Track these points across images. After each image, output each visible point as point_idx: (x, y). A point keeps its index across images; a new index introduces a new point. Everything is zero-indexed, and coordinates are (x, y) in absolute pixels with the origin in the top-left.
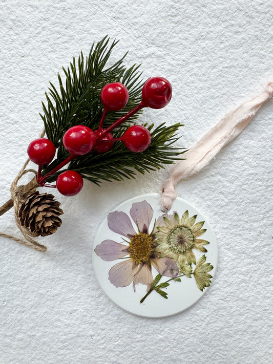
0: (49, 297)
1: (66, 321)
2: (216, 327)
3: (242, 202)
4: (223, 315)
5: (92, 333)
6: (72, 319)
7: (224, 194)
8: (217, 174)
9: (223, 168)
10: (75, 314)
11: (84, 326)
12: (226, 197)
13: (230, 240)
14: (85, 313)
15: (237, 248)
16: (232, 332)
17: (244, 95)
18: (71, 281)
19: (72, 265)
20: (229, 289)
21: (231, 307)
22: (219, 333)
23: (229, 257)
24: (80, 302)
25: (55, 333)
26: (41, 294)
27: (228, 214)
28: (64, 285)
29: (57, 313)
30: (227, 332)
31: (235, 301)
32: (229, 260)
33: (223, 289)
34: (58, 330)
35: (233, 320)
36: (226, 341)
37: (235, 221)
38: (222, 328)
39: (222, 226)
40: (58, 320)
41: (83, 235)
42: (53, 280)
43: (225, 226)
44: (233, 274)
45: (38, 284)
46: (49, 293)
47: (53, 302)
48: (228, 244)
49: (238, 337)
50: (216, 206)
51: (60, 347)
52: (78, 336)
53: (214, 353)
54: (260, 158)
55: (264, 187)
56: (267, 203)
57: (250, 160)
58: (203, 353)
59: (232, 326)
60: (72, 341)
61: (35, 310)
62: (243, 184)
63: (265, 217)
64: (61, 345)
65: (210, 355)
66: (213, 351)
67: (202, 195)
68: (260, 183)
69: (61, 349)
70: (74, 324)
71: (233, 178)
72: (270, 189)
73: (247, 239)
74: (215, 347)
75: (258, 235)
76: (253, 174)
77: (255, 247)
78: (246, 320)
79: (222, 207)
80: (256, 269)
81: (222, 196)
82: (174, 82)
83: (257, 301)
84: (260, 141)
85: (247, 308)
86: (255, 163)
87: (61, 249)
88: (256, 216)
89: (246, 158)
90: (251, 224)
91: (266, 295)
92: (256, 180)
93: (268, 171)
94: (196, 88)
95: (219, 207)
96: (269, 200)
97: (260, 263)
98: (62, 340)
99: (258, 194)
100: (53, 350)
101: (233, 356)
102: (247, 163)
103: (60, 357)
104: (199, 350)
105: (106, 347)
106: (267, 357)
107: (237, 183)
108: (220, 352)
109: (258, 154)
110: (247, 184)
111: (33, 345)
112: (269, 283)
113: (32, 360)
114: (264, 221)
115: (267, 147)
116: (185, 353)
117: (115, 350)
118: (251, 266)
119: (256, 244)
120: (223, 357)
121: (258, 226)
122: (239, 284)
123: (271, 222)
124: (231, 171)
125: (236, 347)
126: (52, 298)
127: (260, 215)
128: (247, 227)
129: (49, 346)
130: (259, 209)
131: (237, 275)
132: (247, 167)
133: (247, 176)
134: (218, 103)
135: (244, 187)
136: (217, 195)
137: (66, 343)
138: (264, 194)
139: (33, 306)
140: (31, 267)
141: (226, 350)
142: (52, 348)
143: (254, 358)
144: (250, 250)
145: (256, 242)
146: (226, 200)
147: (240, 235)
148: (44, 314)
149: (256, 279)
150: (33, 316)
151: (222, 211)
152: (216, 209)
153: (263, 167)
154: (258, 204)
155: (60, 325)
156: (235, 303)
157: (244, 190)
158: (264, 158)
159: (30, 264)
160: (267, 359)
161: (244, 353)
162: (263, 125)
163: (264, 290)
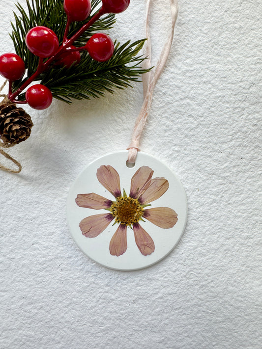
0: (27, 221)
1: (44, 243)
2: (190, 246)
3: (210, 124)
4: (196, 235)
5: (70, 255)
6: (50, 241)
7: (193, 117)
8: (186, 97)
9: (191, 92)
10: (52, 236)
11: (62, 248)
12: (195, 120)
13: (201, 161)
14: (63, 236)
15: (207, 169)
16: (204, 251)
17: (209, 21)
18: (48, 205)
19: (48, 189)
20: (201, 209)
21: (204, 227)
22: (192, 252)
23: (200, 178)
24: (57, 225)
25: (33, 255)
26: (19, 218)
27: (198, 136)
28: (42, 209)
29: (35, 236)
30: (201, 251)
31: (208, 221)
32: (200, 181)
33: (195, 210)
34: (36, 252)
35: (206, 239)
36: (200, 259)
37: (204, 143)
38: (195, 248)
39: (192, 148)
40: (37, 243)
41: (58, 159)
42: (30, 204)
43: (195, 148)
44: (204, 195)
45: (16, 208)
46: (27, 216)
47: (31, 225)
48: (198, 166)
49: (211, 255)
50: (186, 129)
51: (39, 269)
52: (56, 258)
53: (189, 272)
54: (226, 81)
55: (231, 109)
56: (234, 125)
57: (217, 83)
58: (178, 272)
59: (205, 245)
60: (51, 263)
61: (14, 234)
62: (211, 107)
63: (233, 138)
64: (40, 267)
65: (185, 274)
66: (188, 269)
67: (172, 118)
68: (227, 105)
69: (40, 270)
70: (52, 247)
71: (202, 101)
72: (237, 110)
73: (217, 160)
74: (189, 266)
75: (227, 156)
76: (220, 97)
77: (224, 168)
78: (219, 239)
79: (192, 129)
80: (226, 189)
81: (191, 119)
82: (142, 10)
83: (228, 220)
84: (226, 65)
85: (219, 227)
86: (221, 86)
87: (38, 174)
88: (224, 137)
89: (212, 82)
90: (220, 145)
91: (237, 214)
92: (224, 102)
93: (234, 93)
94: (163, 15)
95: (189, 130)
96: (237, 121)
97: (230, 183)
98: (40, 262)
99: (226, 116)
100: (32, 272)
101: (207, 274)
102: (214, 86)
103: (39, 279)
104: (174, 269)
105: (83, 268)
106: (240, 274)
107: (205, 106)
108: (195, 270)
109: (225, 77)
110: (215, 106)
111: (13, 267)
112: (239, 203)
113: (12, 282)
114: (233, 143)
115: (233, 70)
116: (160, 272)
117: (93, 270)
118: (222, 186)
119: (226, 165)
120: (197, 275)
121: (226, 147)
122: (211, 204)
123: (239, 143)
124: (199, 94)
125: (210, 266)
126: (31, 221)
127: (229, 137)
128: (216, 148)
129: (28, 268)
130: (227, 131)
131: (208, 195)
132: (215, 90)
133: (215, 98)
134: (184, 29)
135: (212, 109)
136: (187, 118)
137: (45, 265)
138: (232, 115)
139: (12, 229)
140: (9, 191)
141: (200, 269)
142: (31, 270)
143: (228, 276)
144: (220, 171)
145: (225, 163)
146: (195, 122)
147: (210, 156)
148: (23, 237)
149: (227, 199)
150: (12, 240)
151: (191, 133)
152: (186, 132)
153: (230, 89)
154: (226, 126)
155: (38, 247)
156: (208, 223)
157: (212, 112)
158: (230, 81)
159: (8, 189)
160: (240, 276)
161: (217, 271)
162: (228, 50)
163: (235, 209)
